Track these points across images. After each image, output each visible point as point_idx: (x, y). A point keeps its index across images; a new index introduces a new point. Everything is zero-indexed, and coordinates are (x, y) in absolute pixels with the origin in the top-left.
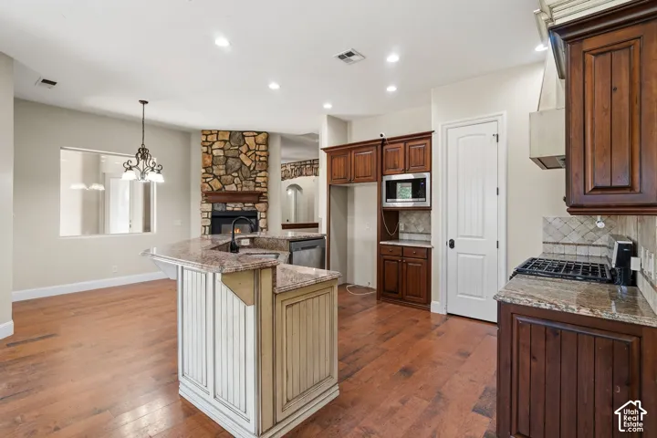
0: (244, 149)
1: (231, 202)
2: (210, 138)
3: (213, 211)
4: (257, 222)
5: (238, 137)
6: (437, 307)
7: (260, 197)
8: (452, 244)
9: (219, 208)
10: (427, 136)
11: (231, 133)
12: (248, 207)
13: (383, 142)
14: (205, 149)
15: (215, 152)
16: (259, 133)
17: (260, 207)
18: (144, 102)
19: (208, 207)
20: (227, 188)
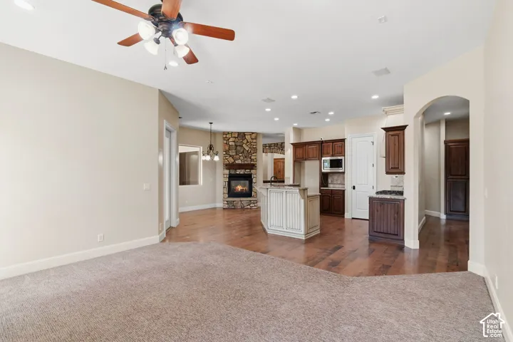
0: (245, 141)
1: (239, 169)
2: (228, 136)
3: (230, 174)
4: (252, 180)
5: (242, 135)
6: (347, 215)
7: (253, 166)
8: (354, 188)
9: (233, 172)
10: (343, 140)
11: (239, 133)
12: (247, 171)
13: (322, 142)
14: (225, 142)
15: (230, 143)
16: (253, 133)
17: (253, 171)
18: (211, 123)
19: (227, 172)
20: (237, 162)
